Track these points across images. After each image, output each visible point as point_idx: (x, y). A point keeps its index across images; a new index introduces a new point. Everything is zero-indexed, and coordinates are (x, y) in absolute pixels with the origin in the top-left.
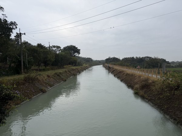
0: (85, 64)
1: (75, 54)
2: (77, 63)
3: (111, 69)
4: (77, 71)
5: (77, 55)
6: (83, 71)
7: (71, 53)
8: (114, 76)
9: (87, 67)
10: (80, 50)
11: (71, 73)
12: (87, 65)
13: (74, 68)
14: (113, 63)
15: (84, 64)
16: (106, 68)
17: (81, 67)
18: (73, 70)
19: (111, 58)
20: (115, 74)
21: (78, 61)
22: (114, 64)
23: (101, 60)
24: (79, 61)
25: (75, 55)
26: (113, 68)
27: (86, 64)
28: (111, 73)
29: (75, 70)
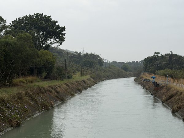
0: (78, 74)
1: (49, 42)
2: (55, 70)
3: (163, 91)
4: (54, 94)
5: (55, 46)
6: (73, 96)
7: (35, 39)
8: (174, 112)
9: (84, 81)
10: (64, 29)
11: (36, 102)
12: (86, 77)
13: (45, 84)
14: (169, 71)
15: (74, 72)
16: (144, 87)
17: (65, 81)
18: (42, 91)
19: (162, 56)
20: (176, 106)
21: (56, 65)
22: (172, 77)
23: (129, 63)
24: (59, 62)
25: (48, 46)
26: (169, 89)
27: (82, 74)
28: (163, 102)
29: (49, 91)
